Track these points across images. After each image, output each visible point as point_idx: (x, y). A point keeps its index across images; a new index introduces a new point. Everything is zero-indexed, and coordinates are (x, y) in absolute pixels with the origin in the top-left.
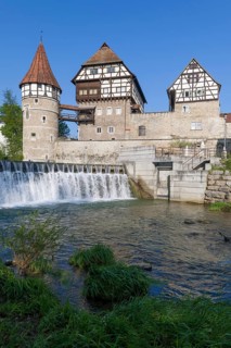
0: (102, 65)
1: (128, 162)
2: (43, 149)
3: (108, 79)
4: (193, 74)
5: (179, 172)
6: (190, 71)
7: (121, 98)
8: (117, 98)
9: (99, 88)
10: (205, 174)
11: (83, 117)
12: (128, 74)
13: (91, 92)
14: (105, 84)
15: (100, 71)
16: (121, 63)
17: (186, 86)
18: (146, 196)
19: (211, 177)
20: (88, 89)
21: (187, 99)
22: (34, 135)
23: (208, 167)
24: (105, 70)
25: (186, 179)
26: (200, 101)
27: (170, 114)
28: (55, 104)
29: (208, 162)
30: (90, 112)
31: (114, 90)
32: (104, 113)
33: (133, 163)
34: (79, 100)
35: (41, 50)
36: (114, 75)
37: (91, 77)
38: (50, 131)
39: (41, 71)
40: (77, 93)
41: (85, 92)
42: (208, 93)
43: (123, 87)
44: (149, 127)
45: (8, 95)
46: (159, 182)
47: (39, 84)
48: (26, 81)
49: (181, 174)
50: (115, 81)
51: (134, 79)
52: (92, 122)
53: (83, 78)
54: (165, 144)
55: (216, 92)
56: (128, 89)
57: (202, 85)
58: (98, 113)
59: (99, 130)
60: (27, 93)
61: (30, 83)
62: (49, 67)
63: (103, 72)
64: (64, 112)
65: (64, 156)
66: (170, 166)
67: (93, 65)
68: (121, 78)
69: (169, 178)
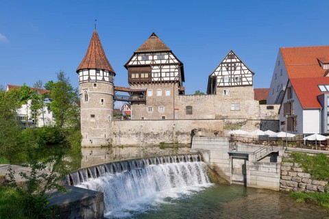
0: (153, 53)
1: (203, 151)
2: (102, 129)
3: (158, 65)
4: (231, 63)
6: (229, 61)
7: (170, 82)
8: (166, 82)
9: (150, 73)
10: (279, 166)
11: (135, 98)
12: (176, 61)
13: (142, 76)
14: (155, 70)
15: (150, 58)
17: (225, 73)
18: (223, 181)
20: (140, 73)
21: (226, 84)
22: (93, 116)
24: (155, 57)
25: (261, 169)
26: (237, 86)
27: (211, 97)
28: (111, 86)
30: (141, 93)
31: (163, 75)
32: (155, 94)
33: (208, 152)
34: (131, 82)
35: (95, 37)
36: (163, 62)
37: (143, 63)
38: (108, 112)
39: (98, 58)
40: (130, 76)
41: (137, 76)
42: (244, 79)
43: (172, 73)
44: (196, 108)
45: (61, 77)
46: (232, 168)
47: (97, 70)
48: (85, 66)
49: (257, 164)
50: (165, 67)
51: (180, 66)
52: (144, 102)
53: (135, 63)
54: (213, 123)
55: (250, 79)
56: (177, 74)
57: (238, 72)
58: (149, 94)
59: (150, 109)
60: (86, 78)
61: (89, 69)
62: (104, 54)
64: (118, 93)
65: (120, 134)
66: (246, 157)
67: (145, 53)
68: (170, 64)
69: (244, 167)
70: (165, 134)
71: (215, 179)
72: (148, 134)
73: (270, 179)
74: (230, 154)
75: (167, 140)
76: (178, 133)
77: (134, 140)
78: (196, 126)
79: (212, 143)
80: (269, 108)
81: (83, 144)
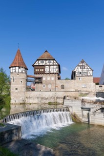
0: (46, 60)
1: (69, 106)
2: (21, 95)
3: (48, 65)
4: (82, 65)
6: (81, 64)
7: (54, 73)
8: (52, 73)
9: (44, 69)
11: (37, 80)
12: (57, 64)
13: (41, 70)
14: (47, 67)
15: (45, 62)
16: (54, 59)
17: (80, 70)
18: (78, 121)
20: (40, 69)
21: (80, 75)
22: (16, 89)
24: (47, 62)
25: (96, 115)
26: (85, 76)
27: (73, 81)
28: (26, 75)
30: (40, 78)
31: (51, 70)
32: (46, 79)
33: (71, 107)
34: (35, 73)
35: (19, 52)
36: (51, 64)
37: (41, 64)
38: (24, 87)
39: (20, 61)
40: (35, 70)
41: (38, 70)
44: (66, 86)
46: (83, 115)
47: (19, 67)
48: (13, 65)
49: (94, 113)
50: (51, 66)
51: (59, 66)
52: (41, 83)
53: (37, 64)
56: (57, 70)
57: (86, 70)
58: (44, 79)
59: (44, 86)
60: (14, 71)
61: (15, 67)
62: (22, 60)
64: (29, 78)
65: (30, 98)
66: (89, 110)
67: (42, 60)
68: (54, 65)
69: (88, 114)
70: (51, 98)
71: (74, 120)
72: (43, 98)
73: (101, 120)
74: (82, 108)
75: (52, 101)
76: (57, 98)
77: (36, 101)
78: (66, 95)
79: (73, 103)
80: (100, 87)
81: (11, 102)
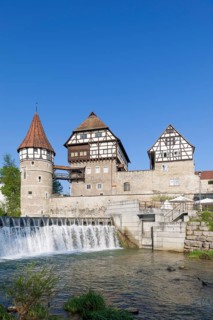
0: (91, 131)
1: (115, 215)
2: (39, 205)
3: (96, 142)
4: (170, 137)
5: (161, 223)
6: (167, 135)
7: (108, 159)
8: (104, 159)
9: (88, 151)
10: (184, 225)
12: (113, 138)
13: (81, 154)
14: (94, 147)
15: (89, 136)
16: (107, 129)
17: (164, 148)
18: (132, 246)
19: (189, 228)
20: (79, 151)
21: (165, 159)
22: (30, 193)
23: (186, 219)
24: (93, 135)
25: (167, 229)
26: (177, 161)
27: (151, 172)
28: (50, 165)
29: (186, 214)
30: (80, 171)
31: (101, 152)
32: (93, 171)
33: (120, 216)
34: (71, 161)
36: (101, 139)
37: (81, 141)
38: (46, 189)
39: (37, 137)
40: (69, 155)
41: (76, 154)
42: (183, 154)
43: (109, 150)
44: (134, 183)
45: (7, 159)
46: (143, 232)
47: (35, 148)
48: (24, 145)
49: (162, 225)
50: (102, 144)
51: (119, 143)
52: (83, 179)
53: (74, 142)
54: (148, 198)
55: (190, 153)
56: (114, 151)
57: (178, 147)
58: (88, 172)
59: (89, 187)
60: (25, 157)
61: (27, 148)
62: (43, 133)
63: (91, 137)
64: (57, 171)
65: (57, 211)
66: (153, 218)
67: (83, 131)
68: (107, 141)
72: (83, 210)
79: (123, 206)
80: (211, 183)
